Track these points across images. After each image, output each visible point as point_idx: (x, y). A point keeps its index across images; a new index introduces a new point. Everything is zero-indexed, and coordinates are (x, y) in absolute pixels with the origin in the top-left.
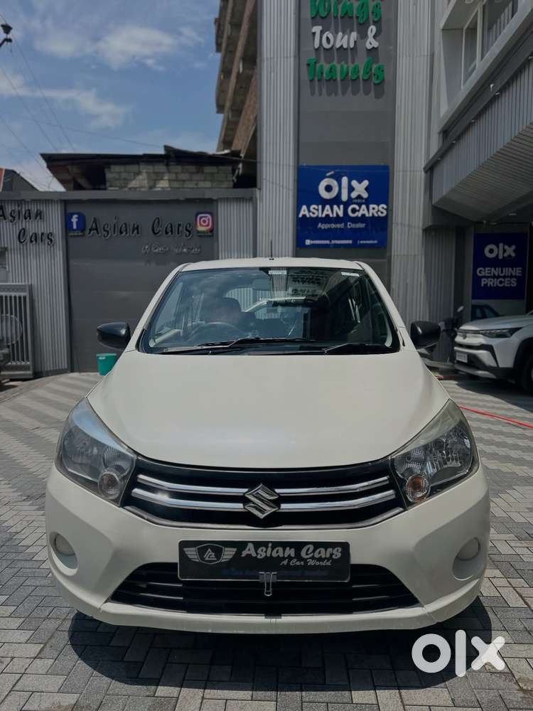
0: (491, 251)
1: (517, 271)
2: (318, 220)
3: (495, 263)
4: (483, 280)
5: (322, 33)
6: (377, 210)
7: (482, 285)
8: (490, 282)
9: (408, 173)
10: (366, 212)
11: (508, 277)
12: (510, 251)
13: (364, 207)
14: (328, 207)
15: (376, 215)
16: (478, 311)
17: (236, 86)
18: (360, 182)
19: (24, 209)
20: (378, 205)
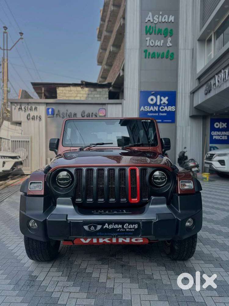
0: (217, 125)
1: (227, 133)
2: (148, 112)
4: (214, 136)
5: (150, 40)
6: (171, 108)
7: (214, 139)
8: (217, 138)
9: (184, 94)
10: (167, 109)
11: (224, 135)
12: (225, 125)
13: (166, 107)
15: (171, 110)
17: (108, 56)
18: (164, 97)
19: (30, 106)
20: (172, 106)
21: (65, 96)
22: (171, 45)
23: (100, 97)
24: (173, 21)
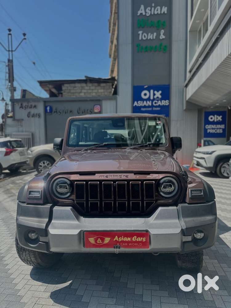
0: (212, 118)
1: (223, 126)
2: (141, 107)
3: (213, 123)
5: (142, 34)
6: (165, 103)
8: (212, 131)
9: (178, 87)
10: (160, 104)
11: (219, 129)
12: (220, 118)
13: (159, 101)
15: (164, 105)
17: (115, 50)
18: (158, 91)
19: (30, 104)
20: (165, 100)
21: (70, 93)
22: (164, 37)
23: (104, 92)
24: (166, 12)
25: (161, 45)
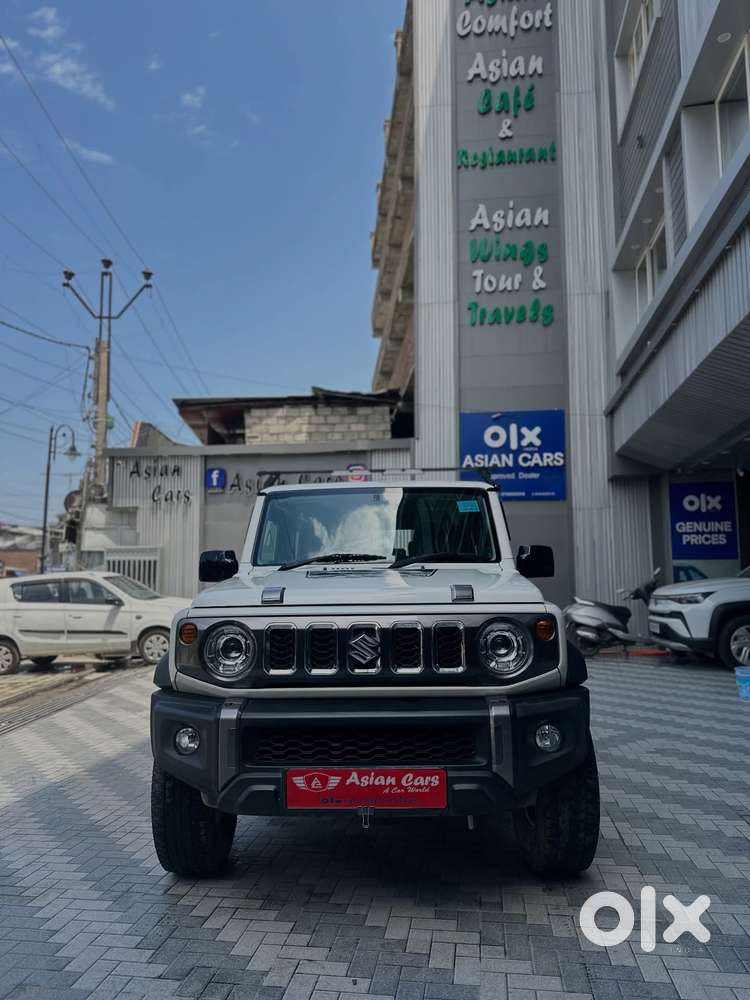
0: (691, 503)
1: (726, 526)
4: (684, 536)
5: (484, 276)
6: (550, 459)
7: (684, 543)
8: (694, 540)
9: (587, 417)
10: (539, 461)
11: (715, 533)
12: (715, 503)
13: (537, 455)
14: (495, 456)
15: (551, 464)
16: (682, 573)
17: (394, 315)
18: (531, 428)
19: (160, 465)
20: (553, 453)
21: (267, 433)
22: (543, 284)
23: (366, 431)
24: (546, 222)
25: (536, 305)
